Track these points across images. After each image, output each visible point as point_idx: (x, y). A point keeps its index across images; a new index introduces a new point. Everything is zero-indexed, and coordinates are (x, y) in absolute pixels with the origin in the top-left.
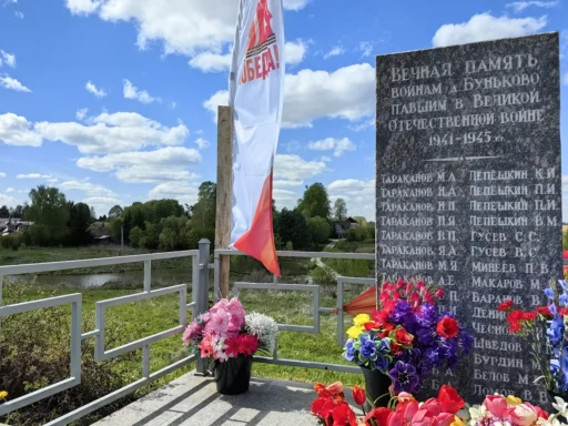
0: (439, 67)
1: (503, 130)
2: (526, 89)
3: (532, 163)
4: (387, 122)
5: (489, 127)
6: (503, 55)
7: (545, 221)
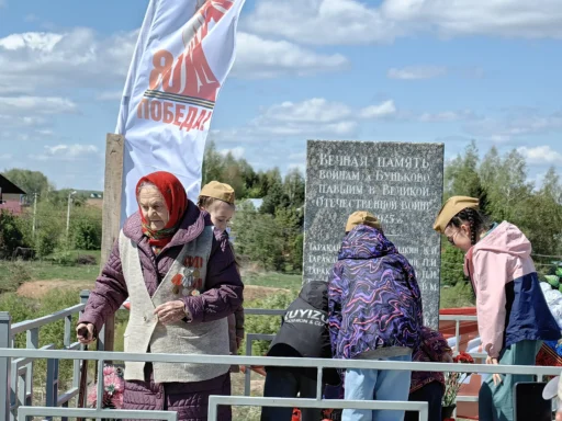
0: (358, 158)
1: (403, 215)
2: (420, 185)
3: (421, 242)
4: (315, 198)
5: (392, 211)
6: (405, 157)
7: (429, 286)
